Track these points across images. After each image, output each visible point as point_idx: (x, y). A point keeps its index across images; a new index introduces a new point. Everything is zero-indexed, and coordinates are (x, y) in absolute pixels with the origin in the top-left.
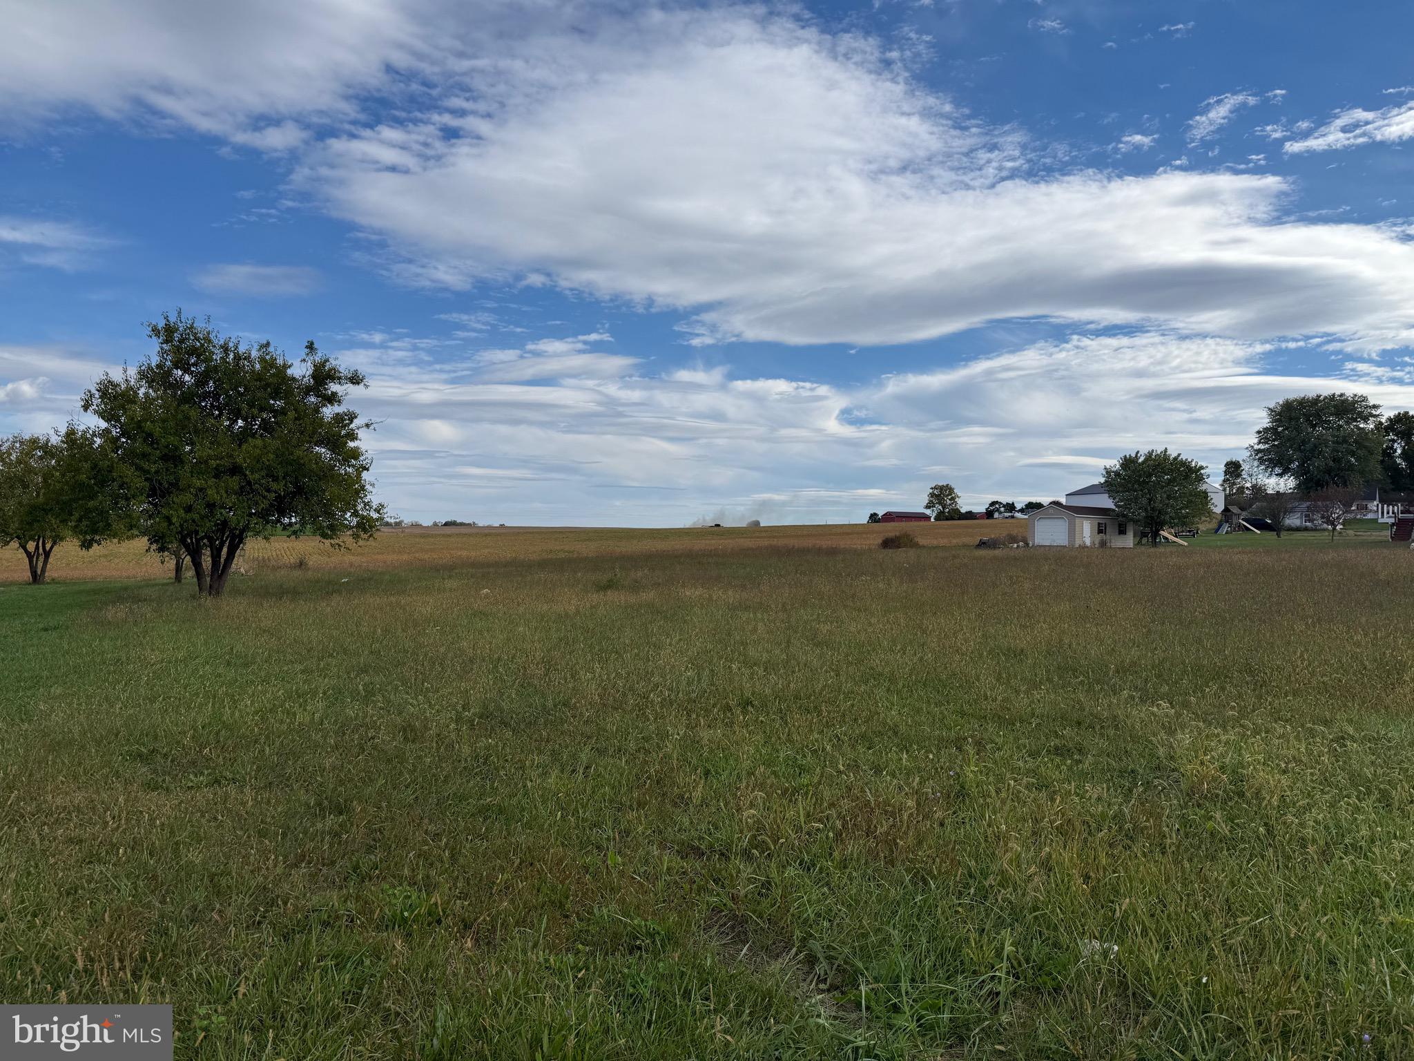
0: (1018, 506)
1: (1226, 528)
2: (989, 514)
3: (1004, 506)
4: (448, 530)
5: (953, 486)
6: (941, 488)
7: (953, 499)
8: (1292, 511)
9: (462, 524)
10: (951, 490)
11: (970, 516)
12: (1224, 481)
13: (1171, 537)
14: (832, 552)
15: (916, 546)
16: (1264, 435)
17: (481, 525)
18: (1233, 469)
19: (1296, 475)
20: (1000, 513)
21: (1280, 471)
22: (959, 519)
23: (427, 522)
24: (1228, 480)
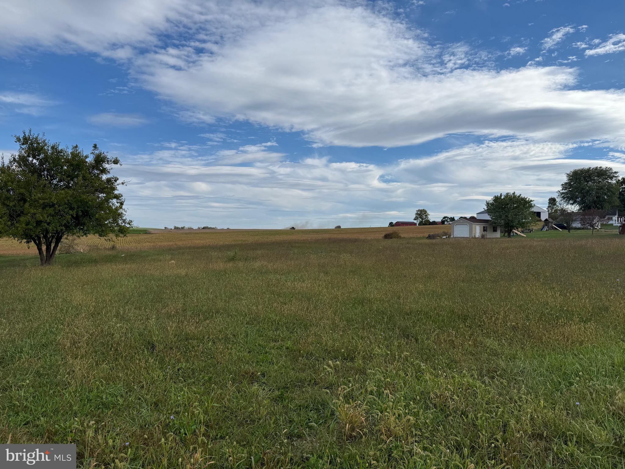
0: (456, 219)
1: (546, 228)
2: (443, 222)
3: (449, 219)
4: (205, 231)
5: (426, 210)
6: (421, 211)
7: (426, 216)
8: (575, 220)
9: (210, 228)
10: (425, 212)
11: (434, 223)
12: (549, 207)
13: (519, 233)
14: (355, 241)
15: (400, 237)
16: (565, 186)
17: (219, 228)
18: (552, 201)
19: (579, 204)
20: (448, 222)
21: (572, 202)
22: (429, 225)
23: (195, 227)
24: (550, 206)
